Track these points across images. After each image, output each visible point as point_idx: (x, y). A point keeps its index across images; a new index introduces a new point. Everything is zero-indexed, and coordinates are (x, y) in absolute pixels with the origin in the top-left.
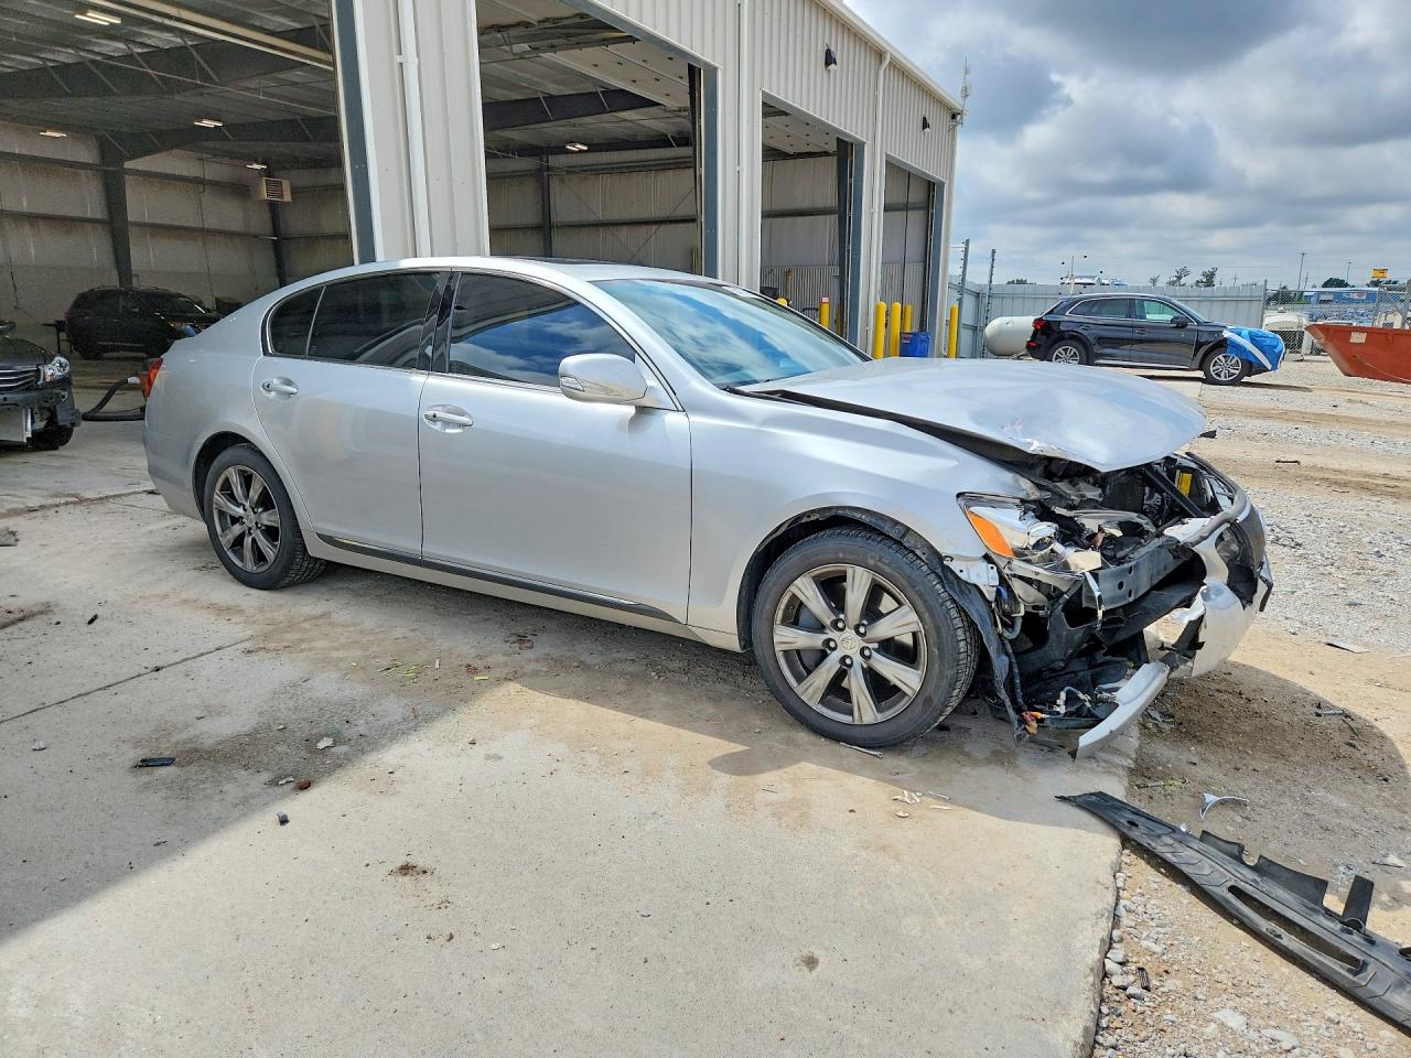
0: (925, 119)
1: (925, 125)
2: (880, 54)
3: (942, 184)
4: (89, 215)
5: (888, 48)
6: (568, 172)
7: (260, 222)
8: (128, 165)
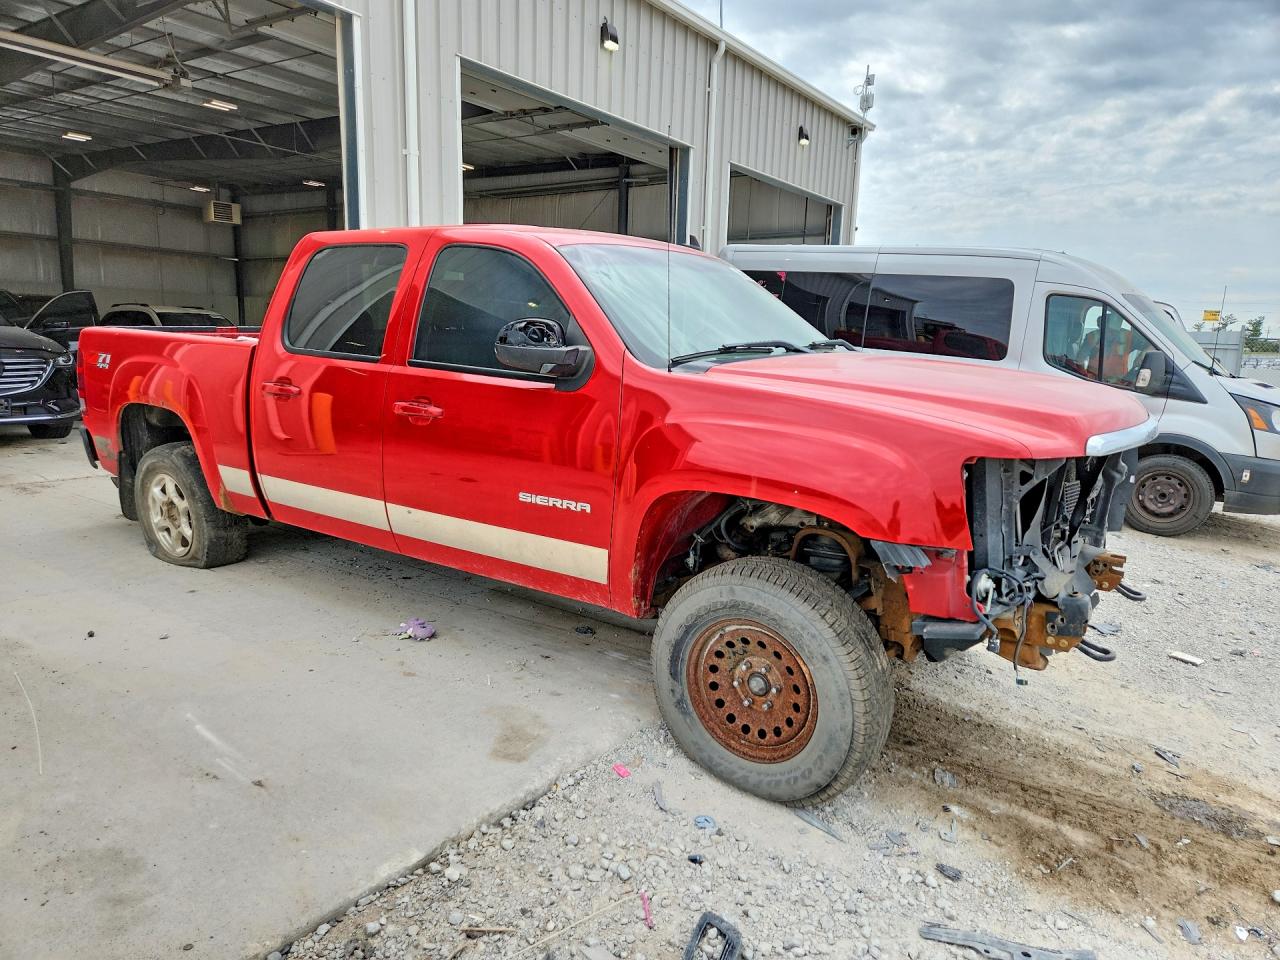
0: (801, 129)
1: (802, 134)
2: (712, 44)
3: (839, 208)
4: (38, 232)
5: (720, 35)
6: (481, 196)
7: (223, 244)
8: (74, 185)
